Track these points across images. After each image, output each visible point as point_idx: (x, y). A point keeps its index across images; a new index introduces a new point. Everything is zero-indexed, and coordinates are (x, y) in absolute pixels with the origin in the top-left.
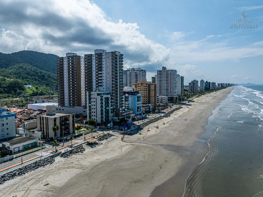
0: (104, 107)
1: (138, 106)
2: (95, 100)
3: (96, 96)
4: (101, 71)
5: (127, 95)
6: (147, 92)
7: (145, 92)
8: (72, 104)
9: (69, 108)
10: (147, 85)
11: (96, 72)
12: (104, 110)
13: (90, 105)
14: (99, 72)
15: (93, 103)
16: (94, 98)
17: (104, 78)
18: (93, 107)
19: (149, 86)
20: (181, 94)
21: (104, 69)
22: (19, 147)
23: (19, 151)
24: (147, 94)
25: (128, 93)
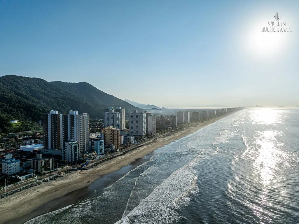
0: (73, 152)
1: (100, 148)
2: (67, 148)
3: (68, 145)
4: (73, 126)
5: (92, 141)
6: (112, 136)
7: (111, 136)
8: (53, 148)
9: (51, 151)
10: (112, 131)
11: (70, 127)
12: (73, 154)
13: (65, 151)
14: (72, 127)
15: (66, 150)
16: (67, 147)
17: (75, 131)
18: (66, 152)
19: (113, 132)
20: (153, 131)
21: (75, 125)
22: (23, 178)
23: (23, 179)
24: (112, 137)
25: (94, 139)
